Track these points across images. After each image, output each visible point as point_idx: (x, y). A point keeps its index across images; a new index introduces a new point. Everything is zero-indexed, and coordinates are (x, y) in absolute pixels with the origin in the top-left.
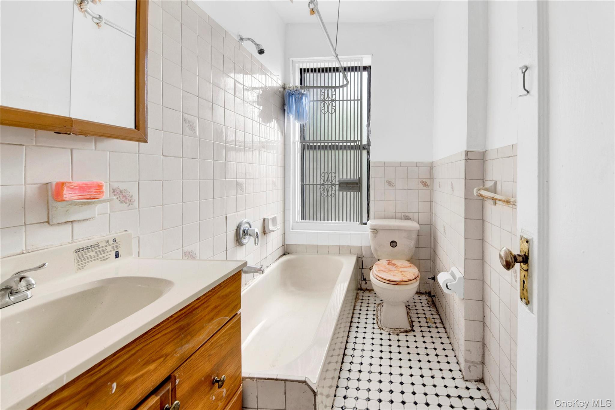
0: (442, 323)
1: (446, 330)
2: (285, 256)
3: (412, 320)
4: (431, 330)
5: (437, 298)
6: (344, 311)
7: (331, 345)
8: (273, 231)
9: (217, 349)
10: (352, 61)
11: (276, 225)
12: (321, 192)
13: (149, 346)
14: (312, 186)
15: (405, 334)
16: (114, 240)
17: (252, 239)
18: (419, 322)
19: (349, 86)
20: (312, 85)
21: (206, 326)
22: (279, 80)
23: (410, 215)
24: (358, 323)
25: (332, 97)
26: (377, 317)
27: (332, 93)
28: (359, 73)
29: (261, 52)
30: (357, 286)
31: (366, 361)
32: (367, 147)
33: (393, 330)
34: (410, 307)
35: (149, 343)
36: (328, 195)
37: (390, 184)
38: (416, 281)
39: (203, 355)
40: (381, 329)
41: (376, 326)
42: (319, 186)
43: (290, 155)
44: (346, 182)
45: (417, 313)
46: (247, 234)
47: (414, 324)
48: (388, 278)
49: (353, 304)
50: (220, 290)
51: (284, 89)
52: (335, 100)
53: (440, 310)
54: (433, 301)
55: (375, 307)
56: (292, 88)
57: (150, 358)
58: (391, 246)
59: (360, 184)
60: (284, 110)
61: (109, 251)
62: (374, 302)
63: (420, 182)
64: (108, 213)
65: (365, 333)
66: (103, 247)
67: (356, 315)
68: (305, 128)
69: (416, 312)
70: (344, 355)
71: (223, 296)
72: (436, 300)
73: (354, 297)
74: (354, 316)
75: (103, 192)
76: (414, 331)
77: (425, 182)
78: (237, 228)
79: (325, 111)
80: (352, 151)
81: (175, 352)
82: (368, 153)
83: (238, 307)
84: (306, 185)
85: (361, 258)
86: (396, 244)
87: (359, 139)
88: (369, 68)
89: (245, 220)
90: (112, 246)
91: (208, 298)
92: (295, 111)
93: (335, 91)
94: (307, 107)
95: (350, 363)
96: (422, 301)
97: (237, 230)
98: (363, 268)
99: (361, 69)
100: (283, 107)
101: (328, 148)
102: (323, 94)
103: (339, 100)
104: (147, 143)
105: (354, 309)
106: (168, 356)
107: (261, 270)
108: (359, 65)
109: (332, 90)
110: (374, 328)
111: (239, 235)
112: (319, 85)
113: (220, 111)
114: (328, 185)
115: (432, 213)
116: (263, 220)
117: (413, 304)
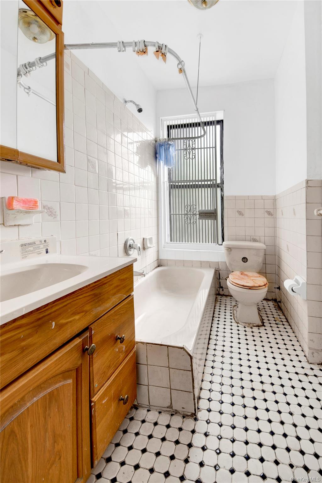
0: (287, 321)
1: (291, 327)
2: (159, 267)
3: (262, 318)
4: (278, 326)
5: (282, 304)
6: (207, 309)
7: (197, 335)
8: (151, 247)
9: (118, 316)
10: (208, 116)
11: (152, 244)
12: (186, 220)
13: (75, 302)
14: (178, 215)
15: (257, 328)
16: (45, 241)
17: (136, 251)
18: (269, 320)
19: (205, 136)
20: (176, 137)
21: (111, 298)
22: (152, 134)
23: (258, 238)
24: (219, 318)
25: (192, 146)
26: (234, 315)
27: (192, 143)
28: (214, 126)
29: (140, 110)
30: (216, 292)
31: (228, 344)
32: (220, 185)
33: (248, 324)
34: (260, 309)
35: (75, 300)
36: (190, 222)
37: (240, 213)
38: (266, 287)
39: (110, 318)
40: (238, 323)
41: (233, 321)
42: (183, 216)
43: (161, 192)
44: (205, 212)
45: (266, 314)
46: (132, 247)
47: (264, 321)
48: (242, 284)
49: (214, 305)
50: (120, 275)
51: (156, 141)
52: (195, 149)
53: (285, 313)
54: (279, 306)
55: (231, 308)
56: (162, 141)
57: (76, 311)
58: (242, 261)
59: (215, 214)
60: (156, 158)
61: (42, 248)
62: (230, 304)
63: (265, 211)
64: (40, 222)
65: (225, 325)
66: (38, 245)
67: (217, 313)
68: (172, 172)
69: (265, 312)
70: (210, 339)
71: (122, 279)
72: (282, 305)
73: (214, 300)
74: (215, 313)
75: (38, 206)
76: (265, 326)
77: (270, 211)
78: (125, 242)
79: (187, 158)
80: (209, 189)
81: (92, 310)
82: (222, 190)
83: (132, 291)
84: (173, 214)
85: (218, 271)
86: (247, 260)
87: (214, 179)
88: (221, 122)
89: (130, 238)
90: (44, 245)
91: (112, 278)
92: (165, 158)
93: (195, 141)
94: (174, 154)
95: (215, 345)
96: (269, 305)
97: (125, 244)
98: (220, 279)
99: (215, 123)
100: (156, 155)
101: (190, 187)
102: (186, 144)
103: (198, 149)
104: (66, 173)
105: (215, 308)
106: (87, 312)
107: (143, 274)
108: (214, 120)
109: (192, 141)
110: (231, 322)
111: (127, 248)
112: (182, 137)
113: (111, 155)
114: (190, 215)
115: (276, 237)
116: (142, 239)
117: (263, 307)
